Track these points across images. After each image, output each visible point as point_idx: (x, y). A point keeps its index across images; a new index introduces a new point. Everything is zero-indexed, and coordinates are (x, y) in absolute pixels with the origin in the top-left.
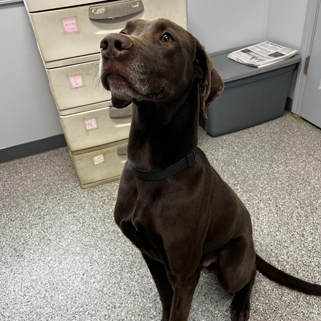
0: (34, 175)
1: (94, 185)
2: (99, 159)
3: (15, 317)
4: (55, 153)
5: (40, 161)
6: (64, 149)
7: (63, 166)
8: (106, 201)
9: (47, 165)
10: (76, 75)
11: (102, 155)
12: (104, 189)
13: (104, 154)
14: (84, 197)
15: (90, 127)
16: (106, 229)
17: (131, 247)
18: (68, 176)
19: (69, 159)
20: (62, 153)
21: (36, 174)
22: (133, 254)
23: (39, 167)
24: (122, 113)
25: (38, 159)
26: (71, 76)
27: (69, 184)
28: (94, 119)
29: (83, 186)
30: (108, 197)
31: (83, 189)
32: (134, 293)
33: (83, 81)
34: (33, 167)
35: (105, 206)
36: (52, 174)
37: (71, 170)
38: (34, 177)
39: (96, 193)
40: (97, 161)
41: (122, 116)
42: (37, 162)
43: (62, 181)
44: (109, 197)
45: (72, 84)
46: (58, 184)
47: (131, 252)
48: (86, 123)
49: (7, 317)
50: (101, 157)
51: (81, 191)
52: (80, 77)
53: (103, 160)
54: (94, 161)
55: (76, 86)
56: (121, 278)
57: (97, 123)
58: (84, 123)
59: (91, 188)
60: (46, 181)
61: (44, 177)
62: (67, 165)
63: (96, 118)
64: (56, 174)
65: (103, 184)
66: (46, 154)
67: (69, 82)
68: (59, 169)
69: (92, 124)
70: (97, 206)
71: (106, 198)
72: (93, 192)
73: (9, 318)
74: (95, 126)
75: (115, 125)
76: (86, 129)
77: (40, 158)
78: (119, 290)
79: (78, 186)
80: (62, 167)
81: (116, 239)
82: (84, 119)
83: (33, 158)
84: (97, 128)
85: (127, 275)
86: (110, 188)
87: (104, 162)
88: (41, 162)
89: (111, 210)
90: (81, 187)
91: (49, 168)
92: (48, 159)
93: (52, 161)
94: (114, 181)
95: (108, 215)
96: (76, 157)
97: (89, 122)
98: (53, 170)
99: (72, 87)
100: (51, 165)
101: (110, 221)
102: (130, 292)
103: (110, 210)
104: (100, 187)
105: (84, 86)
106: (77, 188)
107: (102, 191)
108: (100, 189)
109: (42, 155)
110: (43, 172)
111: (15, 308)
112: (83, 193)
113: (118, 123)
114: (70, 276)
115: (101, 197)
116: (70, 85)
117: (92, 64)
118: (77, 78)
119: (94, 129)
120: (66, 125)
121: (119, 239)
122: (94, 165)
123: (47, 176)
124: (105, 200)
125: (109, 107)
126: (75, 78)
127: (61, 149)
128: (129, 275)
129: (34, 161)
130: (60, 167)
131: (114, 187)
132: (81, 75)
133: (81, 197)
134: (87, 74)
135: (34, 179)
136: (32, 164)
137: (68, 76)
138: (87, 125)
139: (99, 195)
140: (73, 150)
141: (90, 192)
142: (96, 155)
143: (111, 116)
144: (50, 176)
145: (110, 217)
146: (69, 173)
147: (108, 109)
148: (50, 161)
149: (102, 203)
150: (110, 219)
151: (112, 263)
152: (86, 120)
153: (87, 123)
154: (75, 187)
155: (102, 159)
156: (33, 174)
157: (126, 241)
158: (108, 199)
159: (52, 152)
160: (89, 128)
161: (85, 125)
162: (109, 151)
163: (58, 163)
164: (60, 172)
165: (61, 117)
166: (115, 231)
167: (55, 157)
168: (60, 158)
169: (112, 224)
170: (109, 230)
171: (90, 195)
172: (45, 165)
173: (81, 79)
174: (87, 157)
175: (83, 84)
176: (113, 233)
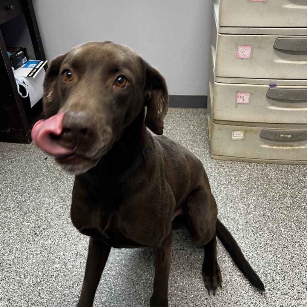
0: (169, 128)
1: (223, 159)
2: (238, 135)
3: (117, 267)
4: (193, 112)
5: (178, 115)
6: (203, 110)
7: (198, 127)
8: (232, 182)
9: (183, 121)
10: (246, 46)
11: (243, 132)
12: (233, 167)
13: (246, 132)
14: (211, 168)
15: (241, 101)
16: (226, 213)
17: (250, 247)
18: (199, 139)
19: (205, 122)
20: (200, 114)
21: (171, 127)
22: (249, 256)
23: (175, 122)
24: (281, 95)
25: (176, 113)
26: (241, 45)
27: (199, 148)
28: (249, 94)
29: (212, 156)
30: (235, 177)
31: (212, 159)
32: (241, 305)
33: (252, 53)
34: (170, 119)
35: (230, 187)
36: (185, 132)
37: (204, 134)
38: (169, 129)
39: (224, 169)
40: (235, 136)
41: (280, 98)
42: (175, 116)
43: (193, 143)
44: (237, 179)
45: (239, 54)
46: (189, 145)
47: (248, 253)
48: (238, 96)
49: (110, 263)
50: (242, 134)
51: (209, 160)
52: (250, 48)
53: (241, 138)
54: (233, 135)
55: (243, 57)
56: (230, 279)
57: (250, 99)
58: (237, 95)
59: (220, 161)
60: (179, 137)
61: (177, 133)
62: (202, 128)
63: (251, 94)
64: (189, 133)
65: (233, 161)
66: (185, 110)
67: (237, 50)
68: (193, 129)
69: (245, 98)
70: (222, 183)
71: (233, 178)
72: (221, 166)
73: (112, 265)
74: (247, 101)
75: (269, 106)
76: (236, 101)
77: (178, 113)
78: (224, 293)
79: (208, 154)
80: (196, 129)
81: (234, 229)
82: (238, 91)
83: (172, 111)
84: (248, 104)
85: (237, 279)
86: (240, 169)
87: (242, 140)
88: (178, 117)
89: (236, 194)
90: (210, 156)
91: (184, 125)
92: (185, 115)
93: (188, 119)
94: (245, 162)
95: (231, 198)
96: (216, 126)
97: (242, 95)
98: (187, 128)
99: (238, 57)
100: (187, 123)
101: (232, 205)
102: (237, 302)
103: (234, 194)
104: (230, 163)
105: (251, 58)
106: (206, 155)
107: (231, 169)
108: (229, 166)
109: (181, 110)
110: (178, 127)
111: (119, 257)
112: (210, 163)
113: (272, 105)
114: (177, 249)
115: (228, 175)
116: (237, 54)
117: (268, 38)
118: (246, 48)
119: (245, 104)
120: (217, 92)
121: (237, 231)
122: (231, 139)
123: (181, 133)
124: (231, 180)
125: (269, 86)
126: (244, 49)
127: (200, 110)
128: (240, 280)
129: (172, 113)
130: (194, 128)
131: (245, 169)
132: (252, 46)
133: (208, 166)
134: (259, 47)
135: (168, 131)
136: (170, 115)
137: (237, 45)
138: (239, 98)
139: (226, 172)
140: (216, 118)
141: (217, 164)
142: (237, 130)
143: (267, 96)
144: (184, 133)
145: (233, 201)
146: (202, 137)
147: (267, 87)
148: (187, 118)
149: (227, 182)
150: (232, 203)
151: (224, 256)
152: (239, 92)
153: (240, 96)
154: (204, 154)
155: (241, 136)
156: (168, 126)
157: (244, 237)
158: (235, 180)
159: (191, 110)
160: (239, 101)
161: (237, 97)
162: (251, 130)
163: (194, 123)
164: (193, 132)
165: (215, 83)
166: (235, 220)
167: (192, 116)
168: (197, 118)
169: (233, 209)
170: (229, 215)
171: (217, 168)
172: (181, 121)
173: (250, 51)
174: (227, 129)
175: (251, 56)
176: (232, 222)
